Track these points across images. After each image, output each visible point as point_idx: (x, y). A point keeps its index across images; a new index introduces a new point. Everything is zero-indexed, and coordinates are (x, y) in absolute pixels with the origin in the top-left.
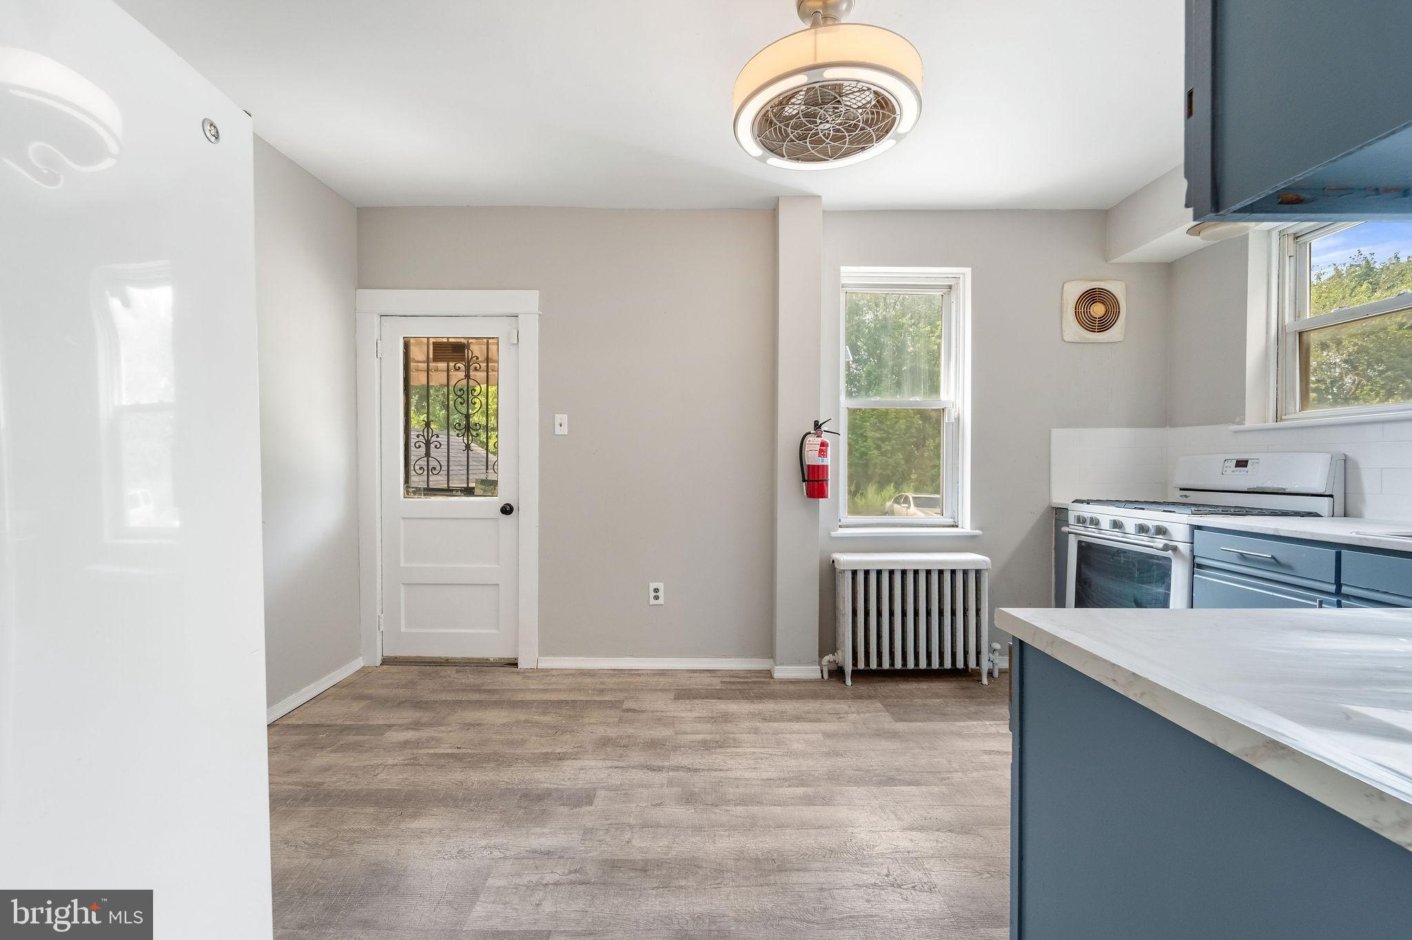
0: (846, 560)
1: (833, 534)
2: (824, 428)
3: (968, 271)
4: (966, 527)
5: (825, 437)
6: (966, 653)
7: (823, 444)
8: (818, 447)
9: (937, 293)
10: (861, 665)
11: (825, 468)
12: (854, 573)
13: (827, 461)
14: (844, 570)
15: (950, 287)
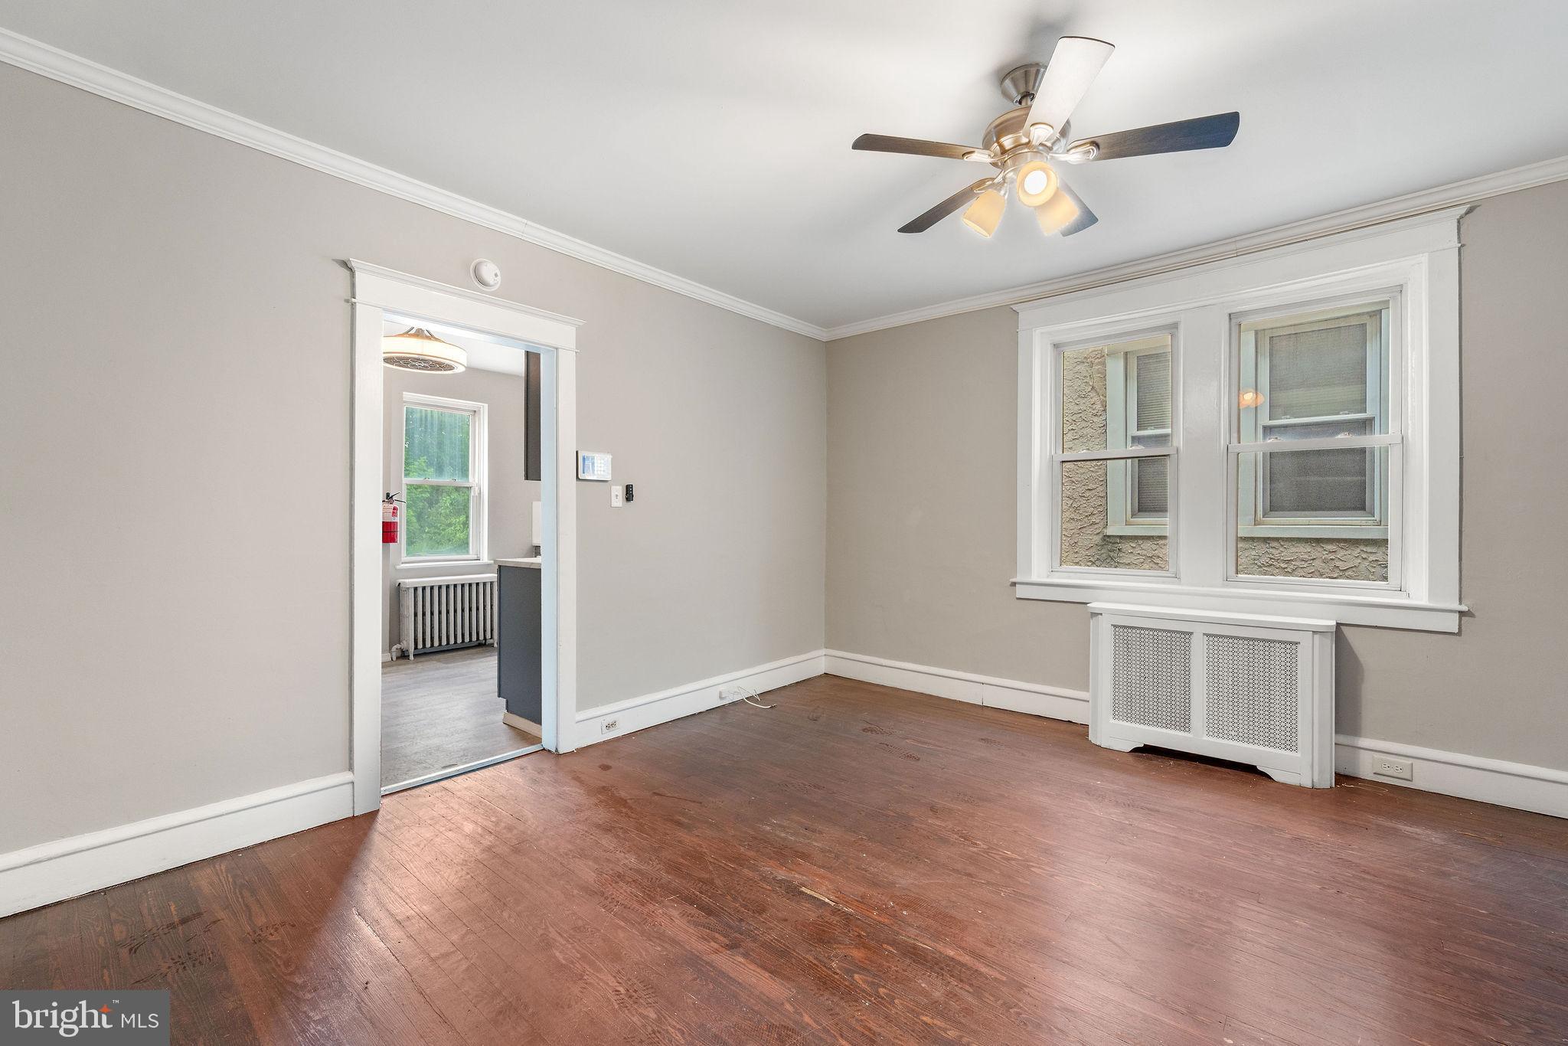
0: (410, 582)
1: (398, 567)
2: (394, 498)
3: (486, 405)
4: (485, 559)
5: (396, 504)
6: (485, 631)
7: (395, 509)
8: (392, 511)
9: (467, 414)
10: (420, 646)
11: (395, 524)
12: (416, 589)
13: (397, 519)
14: (408, 588)
15: (475, 411)
